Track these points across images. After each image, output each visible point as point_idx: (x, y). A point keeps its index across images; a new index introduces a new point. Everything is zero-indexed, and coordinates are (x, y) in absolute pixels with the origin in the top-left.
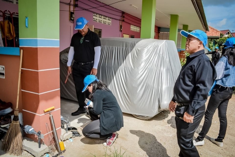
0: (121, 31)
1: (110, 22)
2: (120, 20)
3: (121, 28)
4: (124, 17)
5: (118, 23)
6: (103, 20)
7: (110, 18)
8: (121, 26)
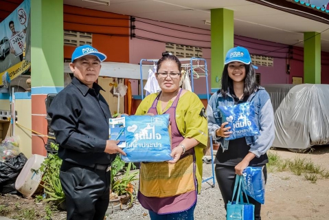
0: (289, 73)
1: (272, 62)
2: (286, 58)
3: (288, 69)
4: (292, 53)
5: (283, 63)
6: (261, 61)
7: (272, 57)
8: (288, 67)
